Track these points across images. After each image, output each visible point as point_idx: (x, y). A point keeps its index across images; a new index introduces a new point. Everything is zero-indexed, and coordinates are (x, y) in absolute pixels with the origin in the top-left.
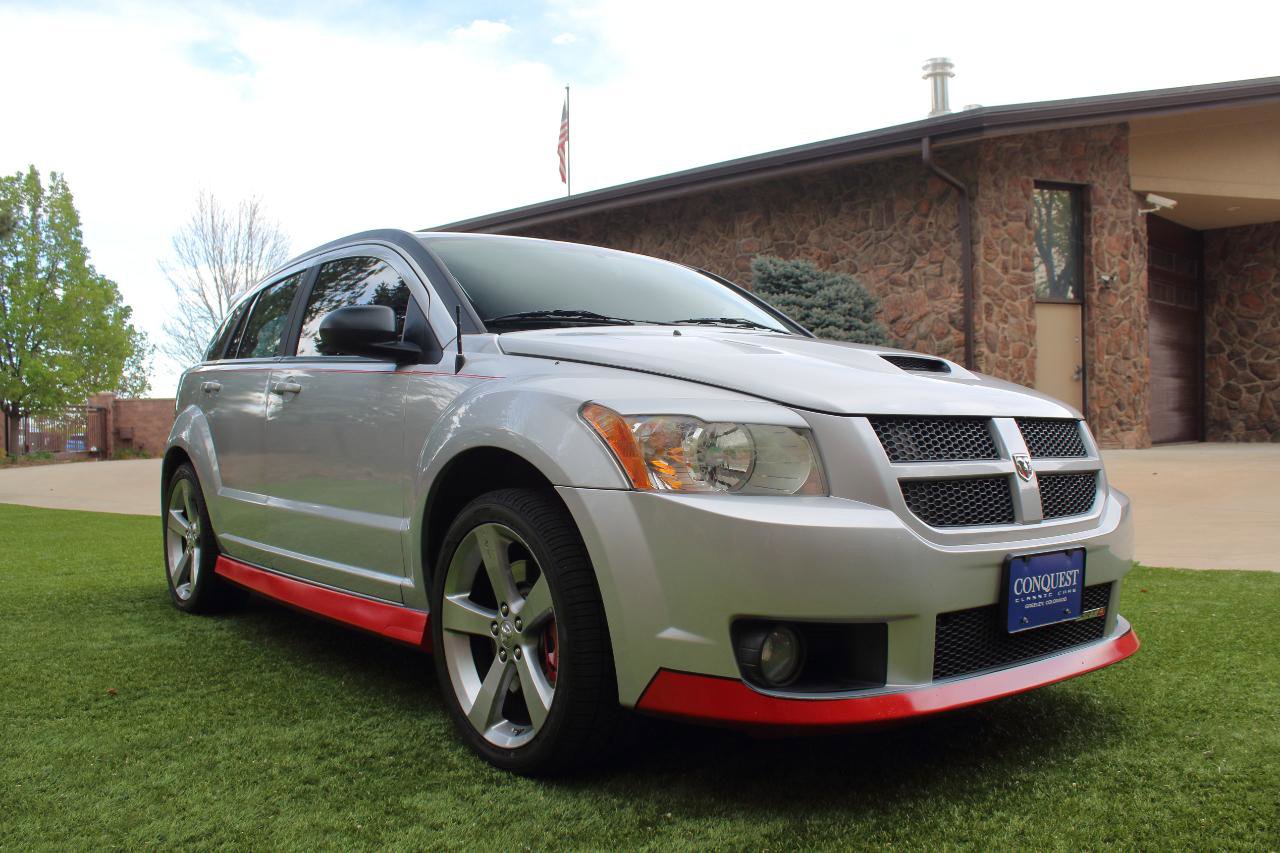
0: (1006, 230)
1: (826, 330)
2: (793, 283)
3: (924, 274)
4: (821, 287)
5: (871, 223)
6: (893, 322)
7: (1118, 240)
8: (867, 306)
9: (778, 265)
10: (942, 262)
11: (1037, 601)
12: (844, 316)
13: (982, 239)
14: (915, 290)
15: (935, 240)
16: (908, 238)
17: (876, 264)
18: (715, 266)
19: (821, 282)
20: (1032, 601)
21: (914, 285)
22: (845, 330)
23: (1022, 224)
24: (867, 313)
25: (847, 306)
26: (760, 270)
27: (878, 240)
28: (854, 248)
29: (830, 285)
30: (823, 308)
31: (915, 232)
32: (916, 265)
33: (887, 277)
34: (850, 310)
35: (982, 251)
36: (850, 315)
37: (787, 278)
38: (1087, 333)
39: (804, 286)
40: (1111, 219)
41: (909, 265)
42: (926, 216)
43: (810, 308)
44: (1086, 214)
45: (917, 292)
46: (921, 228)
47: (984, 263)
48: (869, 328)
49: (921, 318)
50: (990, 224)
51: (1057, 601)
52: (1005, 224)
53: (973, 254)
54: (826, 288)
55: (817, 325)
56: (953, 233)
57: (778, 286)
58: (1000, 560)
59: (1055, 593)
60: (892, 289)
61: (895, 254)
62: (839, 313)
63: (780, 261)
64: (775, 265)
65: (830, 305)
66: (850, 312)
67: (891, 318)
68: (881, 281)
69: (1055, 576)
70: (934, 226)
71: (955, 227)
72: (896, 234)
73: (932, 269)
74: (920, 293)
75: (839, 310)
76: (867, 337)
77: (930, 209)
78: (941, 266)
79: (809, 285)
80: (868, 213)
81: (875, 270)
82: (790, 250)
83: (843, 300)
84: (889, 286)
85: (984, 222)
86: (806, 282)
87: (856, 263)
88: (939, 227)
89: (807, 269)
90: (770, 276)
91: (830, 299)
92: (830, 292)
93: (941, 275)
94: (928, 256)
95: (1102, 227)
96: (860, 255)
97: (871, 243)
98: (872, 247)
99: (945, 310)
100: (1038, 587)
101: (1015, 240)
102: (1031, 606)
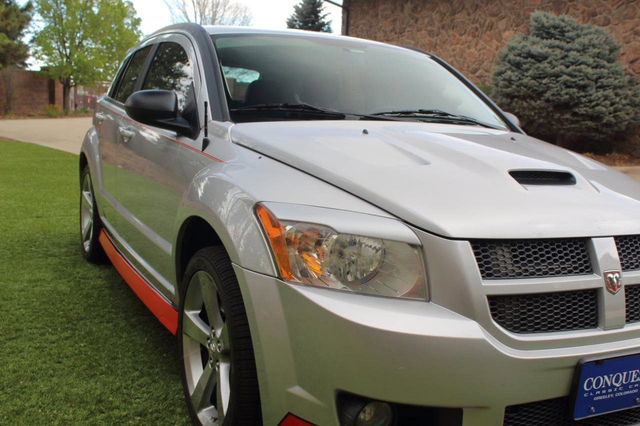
1: (578, 67)
2: (559, 32)
4: (578, 36)
6: (632, 62)
8: (611, 51)
9: (550, 18)
11: (607, 394)
12: (593, 57)
17: (625, 19)
18: (509, 15)
19: (579, 32)
20: (601, 394)
22: (593, 68)
24: (612, 56)
25: (596, 50)
26: (536, 21)
28: (609, 6)
29: (586, 35)
30: (578, 51)
33: (632, 29)
34: (599, 53)
36: (598, 57)
37: (555, 27)
39: (566, 34)
43: (568, 50)
48: (611, 67)
51: (627, 393)
54: (582, 37)
55: (572, 64)
57: (548, 33)
58: (573, 363)
59: (625, 387)
60: (634, 38)
62: (590, 56)
63: (552, 15)
64: (547, 18)
65: (583, 50)
66: (598, 55)
67: (631, 59)
68: (626, 32)
69: (627, 375)
75: (590, 53)
76: (608, 73)
79: (570, 34)
81: (624, 23)
82: (563, 5)
83: (594, 46)
84: (633, 36)
86: (568, 31)
87: (610, 17)
89: (570, 22)
90: (543, 26)
91: (584, 45)
92: (585, 40)
96: (614, 12)
97: (623, 4)
98: (624, 7)
100: (609, 384)
102: (600, 398)
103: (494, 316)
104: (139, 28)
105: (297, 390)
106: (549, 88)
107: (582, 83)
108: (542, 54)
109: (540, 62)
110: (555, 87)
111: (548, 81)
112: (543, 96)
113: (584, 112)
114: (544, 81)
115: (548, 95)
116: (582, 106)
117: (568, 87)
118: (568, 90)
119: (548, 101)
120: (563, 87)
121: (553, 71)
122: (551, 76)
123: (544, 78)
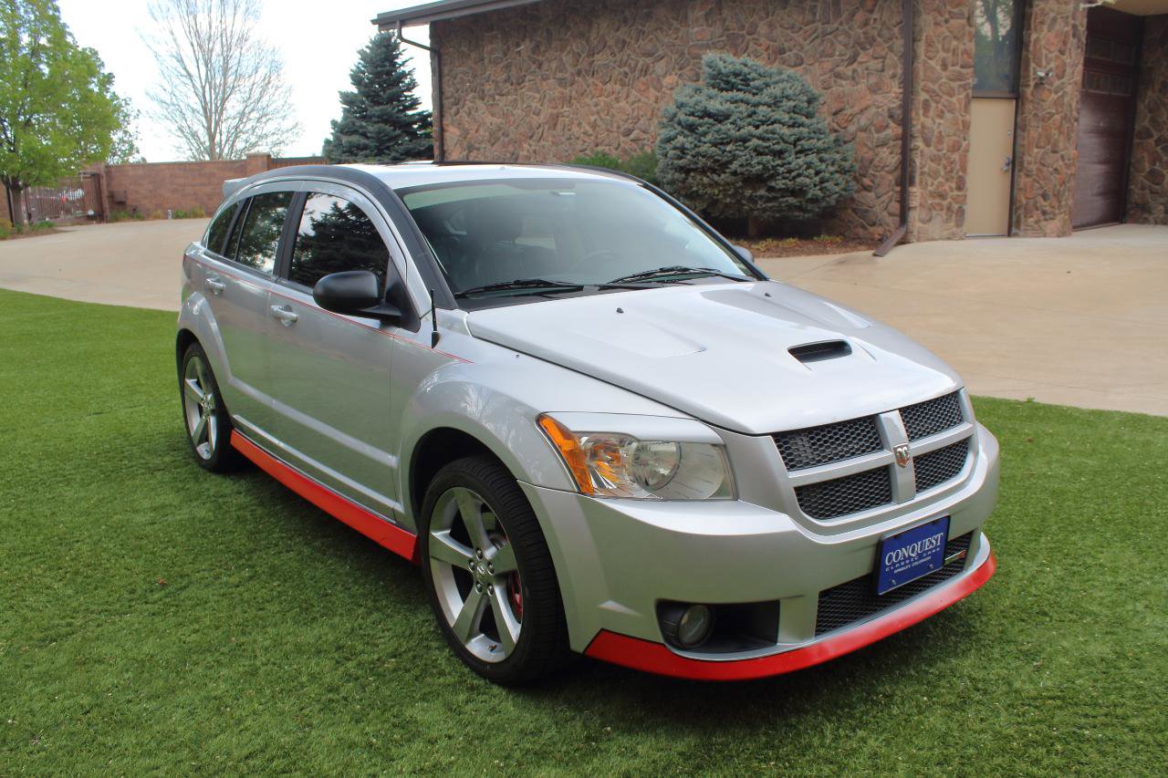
0: (948, 28)
1: (770, 127)
2: (741, 80)
3: (867, 69)
4: (767, 85)
5: (818, 18)
6: (835, 114)
7: (1056, 36)
8: (809, 102)
9: (728, 61)
10: (884, 58)
11: (905, 565)
12: (788, 113)
13: (924, 38)
14: (857, 84)
15: (879, 35)
16: (852, 33)
17: (821, 57)
18: (669, 53)
19: (768, 79)
20: (900, 566)
21: (857, 79)
22: (789, 126)
23: (964, 21)
24: (810, 109)
25: (792, 103)
26: (711, 67)
27: (825, 34)
28: (801, 40)
29: (776, 83)
30: (769, 106)
31: (860, 27)
32: (859, 59)
33: (831, 70)
34: (795, 107)
35: (924, 48)
36: (795, 112)
37: (736, 75)
38: (1018, 127)
39: (752, 83)
40: (1052, 15)
41: (853, 60)
42: (871, 12)
43: (756, 105)
44: (1027, 9)
45: (860, 86)
46: (866, 24)
47: (924, 60)
48: (811, 125)
49: (862, 111)
50: (932, 22)
51: (922, 561)
52: (946, 21)
53: (914, 51)
54: (772, 87)
55: (763, 123)
56: (896, 30)
57: (727, 82)
58: (875, 541)
59: (920, 556)
60: (835, 82)
61: (840, 48)
62: (784, 111)
63: (730, 58)
64: (725, 62)
65: (775, 103)
66: (794, 110)
67: (834, 110)
68: (825, 74)
69: (922, 544)
70: (878, 22)
71: (898, 24)
72: (841, 28)
73: (875, 65)
74: (862, 86)
75: (784, 108)
76: (809, 133)
77: (875, 5)
78: (883, 62)
79: (757, 83)
80: (815, 7)
81: (821, 63)
82: (740, 40)
83: (788, 98)
84: (833, 79)
85: (926, 21)
86: (754, 79)
87: (803, 55)
88: (884, 24)
89: (755, 67)
90: (720, 73)
91: (776, 97)
92: (776, 90)
93: (883, 70)
94: (871, 51)
95: (1042, 23)
96: (806, 48)
97: (817, 37)
98: (818, 41)
99: (885, 105)
100: (907, 555)
101: (956, 38)
102: (900, 570)
103: (801, 505)
104: (112, 89)
105: (610, 605)
106: (735, 157)
107: (777, 147)
108: (723, 112)
109: (720, 122)
110: (744, 156)
111: (734, 148)
112: (728, 168)
113: (784, 186)
114: (728, 148)
115: (734, 166)
116: (780, 177)
117: (760, 154)
118: (760, 158)
119: (734, 173)
120: (754, 154)
121: (738, 133)
122: (737, 141)
123: (728, 143)
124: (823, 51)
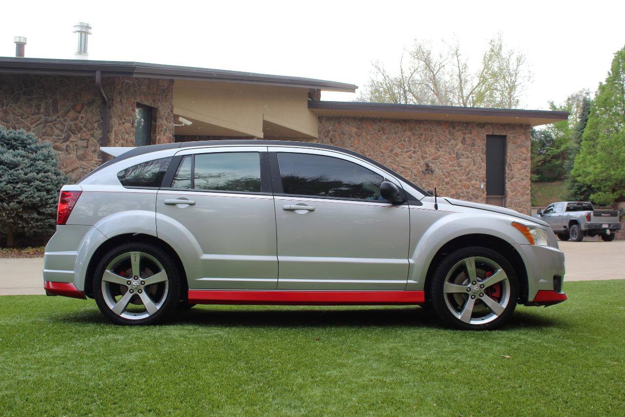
0: (124, 127)
3: (76, 145)
5: (42, 111)
7: (167, 139)
10: (88, 140)
13: (114, 131)
14: (69, 154)
15: (84, 127)
16: (66, 123)
21: (69, 151)
23: (130, 125)
27: (46, 122)
31: (71, 121)
32: (71, 139)
35: (113, 137)
40: (165, 127)
41: (67, 139)
42: (79, 112)
44: (153, 123)
45: (71, 155)
46: (76, 119)
47: (114, 144)
49: (73, 170)
50: (117, 123)
52: (123, 123)
53: (108, 138)
54: (41, 149)
55: (41, 171)
56: (96, 125)
57: (11, 144)
61: (57, 132)
62: (51, 165)
65: (46, 160)
70: (85, 119)
71: (98, 121)
72: (58, 120)
73: (81, 143)
74: (73, 155)
77: (82, 109)
78: (88, 143)
79: (32, 146)
80: (40, 105)
85: (115, 121)
86: (30, 144)
88: (88, 120)
89: (29, 136)
90: (3, 137)
91: (45, 156)
92: (44, 152)
93: (87, 147)
94: (79, 135)
95: (161, 131)
99: (89, 167)
101: (128, 133)
106: (22, 192)
107: (49, 187)
108: (14, 162)
109: (12, 169)
110: (30, 191)
111: (23, 186)
113: (51, 212)
114: (18, 186)
115: (22, 197)
116: (49, 206)
117: (39, 190)
118: (39, 193)
119: (19, 203)
120: (35, 190)
121: (26, 177)
122: (23, 181)
123: (17, 183)
124: (45, 132)
